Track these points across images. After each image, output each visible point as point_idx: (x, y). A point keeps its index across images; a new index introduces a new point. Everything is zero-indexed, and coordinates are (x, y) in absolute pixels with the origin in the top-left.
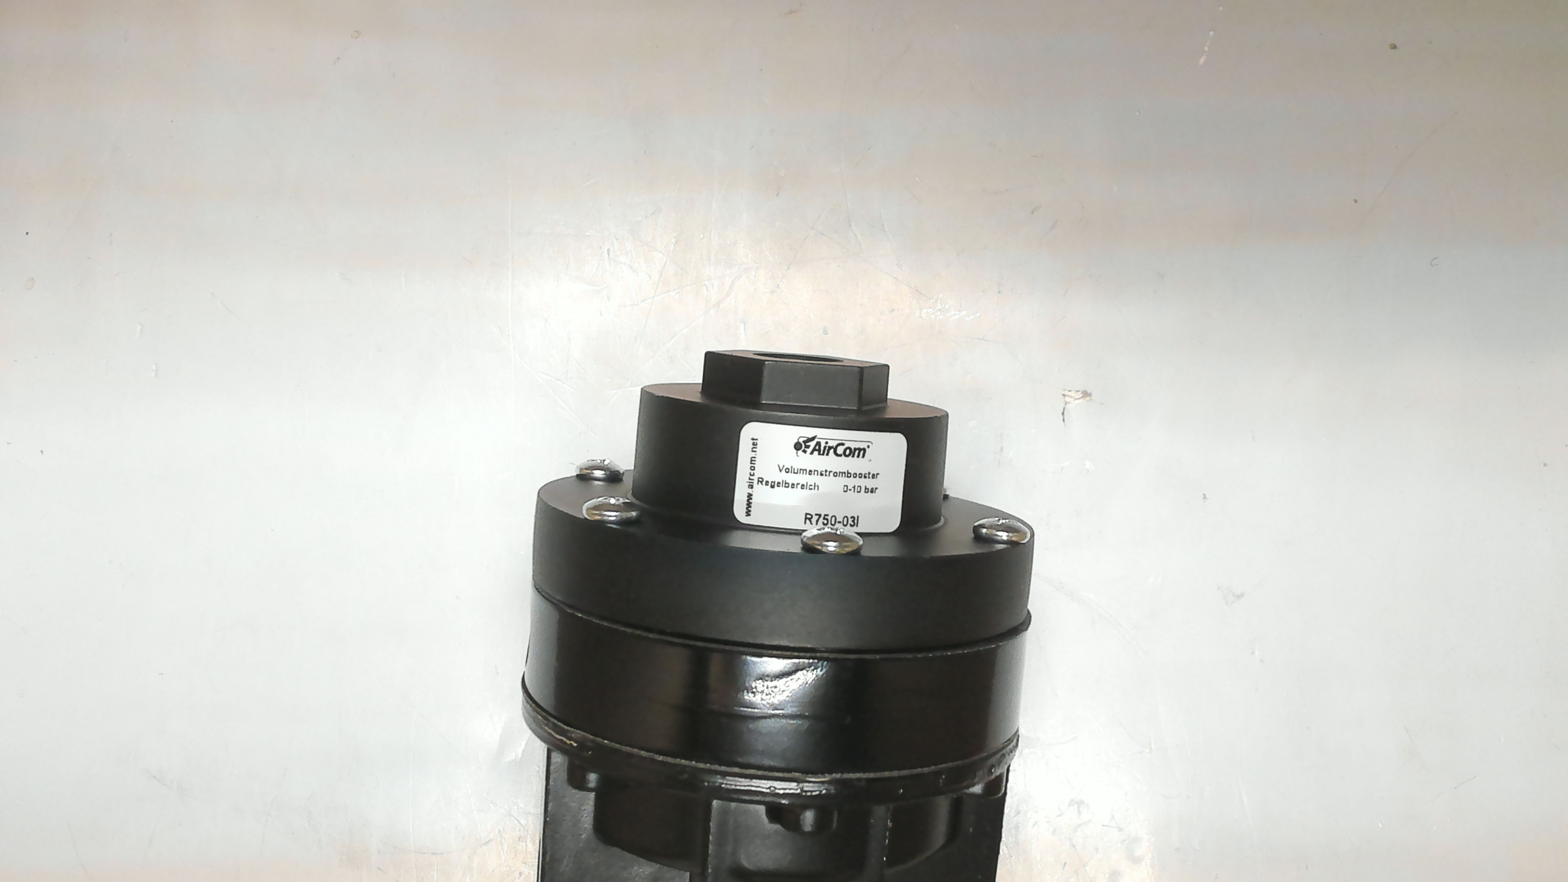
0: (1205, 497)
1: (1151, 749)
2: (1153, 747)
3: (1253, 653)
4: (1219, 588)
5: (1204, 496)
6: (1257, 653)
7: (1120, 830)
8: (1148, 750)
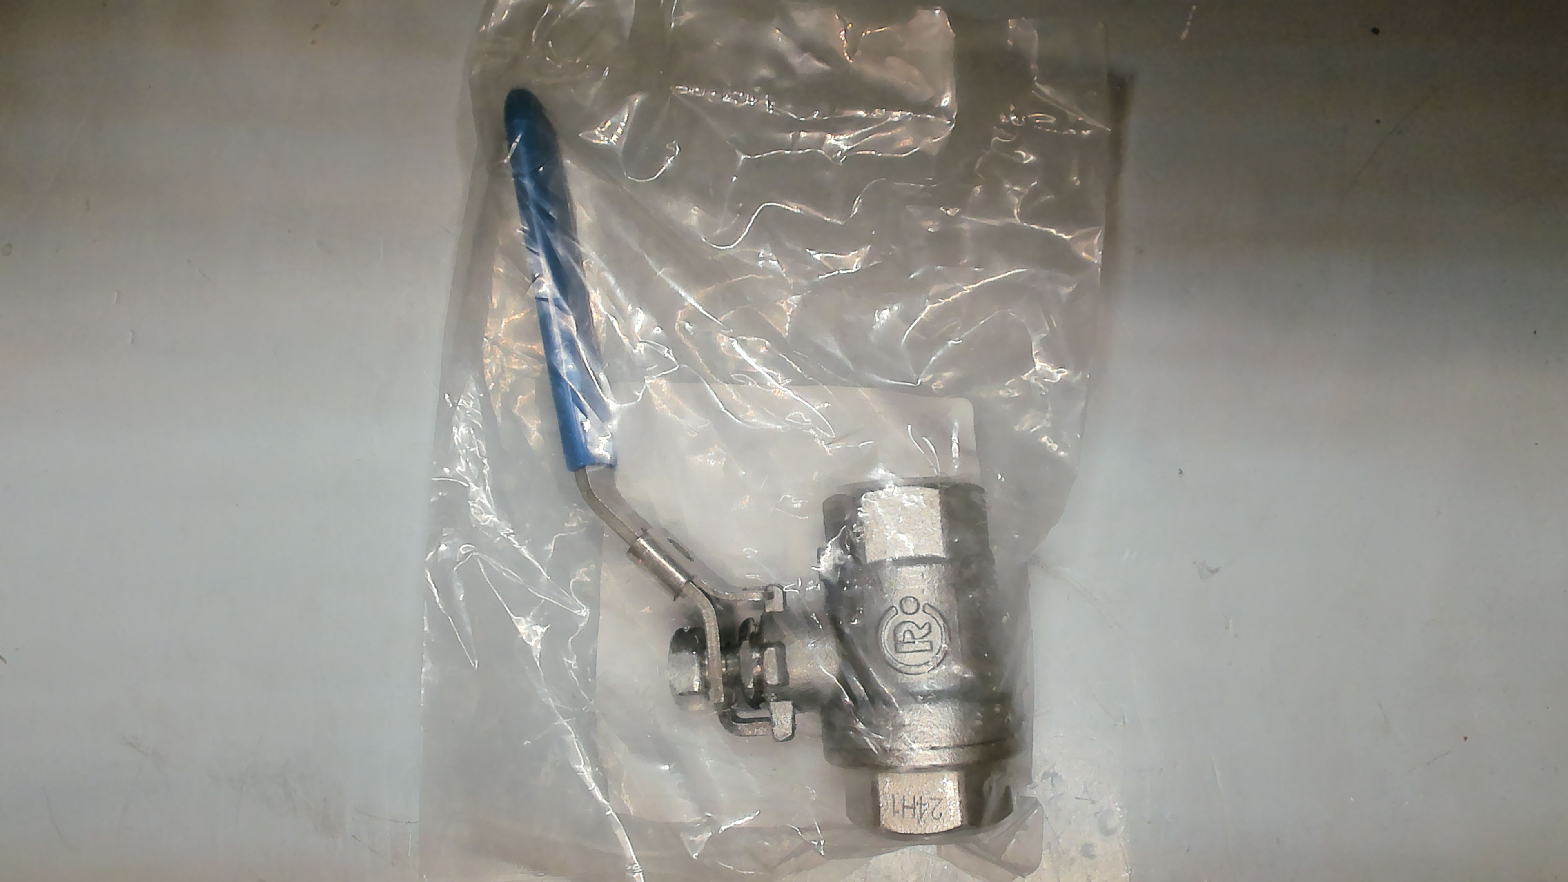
0: (1181, 473)
1: (1124, 723)
2: (1127, 721)
3: (1227, 628)
4: (1194, 563)
5: (1179, 471)
6: (1231, 628)
7: (1093, 802)
8: (1121, 724)
